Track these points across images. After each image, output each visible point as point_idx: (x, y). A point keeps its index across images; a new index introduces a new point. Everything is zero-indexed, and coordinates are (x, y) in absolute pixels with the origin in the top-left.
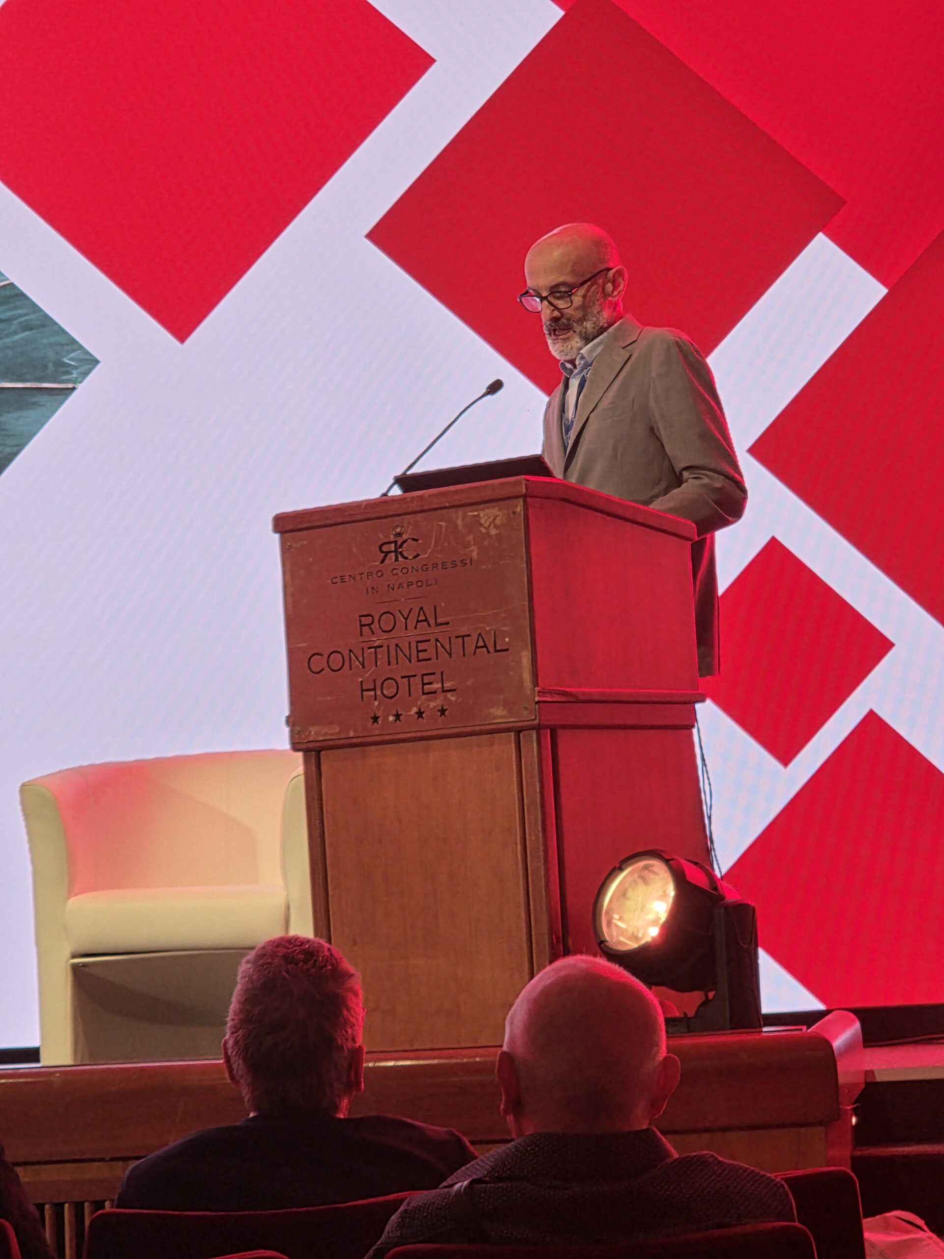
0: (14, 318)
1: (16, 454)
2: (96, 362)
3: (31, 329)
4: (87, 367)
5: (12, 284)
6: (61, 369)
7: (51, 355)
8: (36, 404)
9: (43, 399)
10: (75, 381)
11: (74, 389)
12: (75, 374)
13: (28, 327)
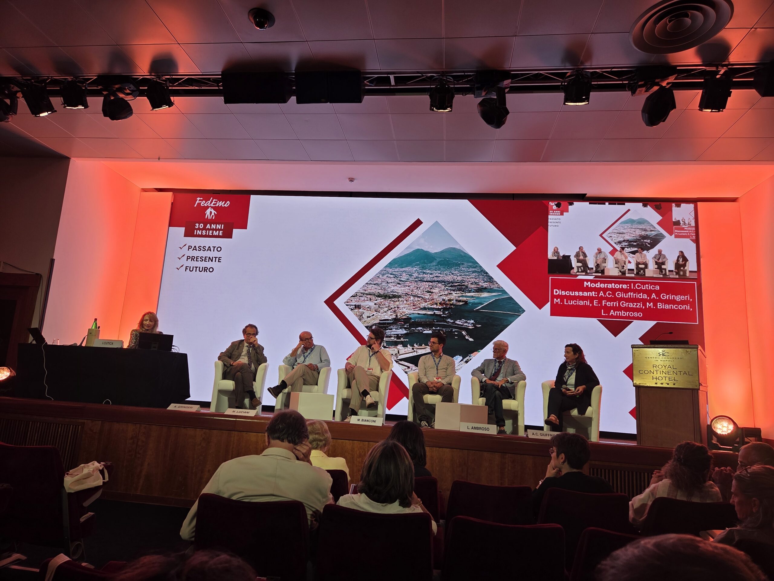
0: (511, 302)
1: (510, 324)
2: (525, 311)
3: (514, 304)
4: (523, 312)
5: (511, 297)
6: (519, 312)
7: (517, 309)
8: (514, 317)
9: (515, 316)
10: (521, 314)
11: (521, 315)
12: (521, 312)
13: (513, 304)
